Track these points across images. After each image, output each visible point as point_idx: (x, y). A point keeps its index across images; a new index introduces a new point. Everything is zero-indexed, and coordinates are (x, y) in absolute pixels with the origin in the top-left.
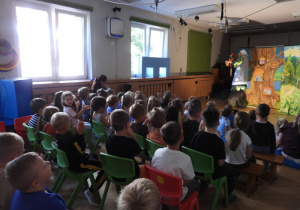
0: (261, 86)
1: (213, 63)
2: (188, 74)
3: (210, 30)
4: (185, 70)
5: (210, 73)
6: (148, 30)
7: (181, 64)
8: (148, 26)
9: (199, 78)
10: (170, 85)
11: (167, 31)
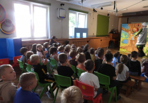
0: (134, 42)
1: (109, 31)
2: (97, 36)
3: (108, 15)
4: (95, 34)
5: (108, 36)
6: (77, 15)
7: (94, 32)
8: (78, 13)
9: (103, 38)
10: (88, 41)
11: (87, 15)
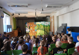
0: (32, 31)
10: (13, 34)
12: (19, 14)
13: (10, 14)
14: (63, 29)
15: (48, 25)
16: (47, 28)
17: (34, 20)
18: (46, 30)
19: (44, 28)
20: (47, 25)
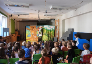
9: (15, 35)
12: (19, 16)
13: (8, 14)
14: (69, 35)
15: (53, 30)
16: (51, 32)
17: (36, 23)
18: (49, 36)
19: (47, 33)
20: (51, 29)
